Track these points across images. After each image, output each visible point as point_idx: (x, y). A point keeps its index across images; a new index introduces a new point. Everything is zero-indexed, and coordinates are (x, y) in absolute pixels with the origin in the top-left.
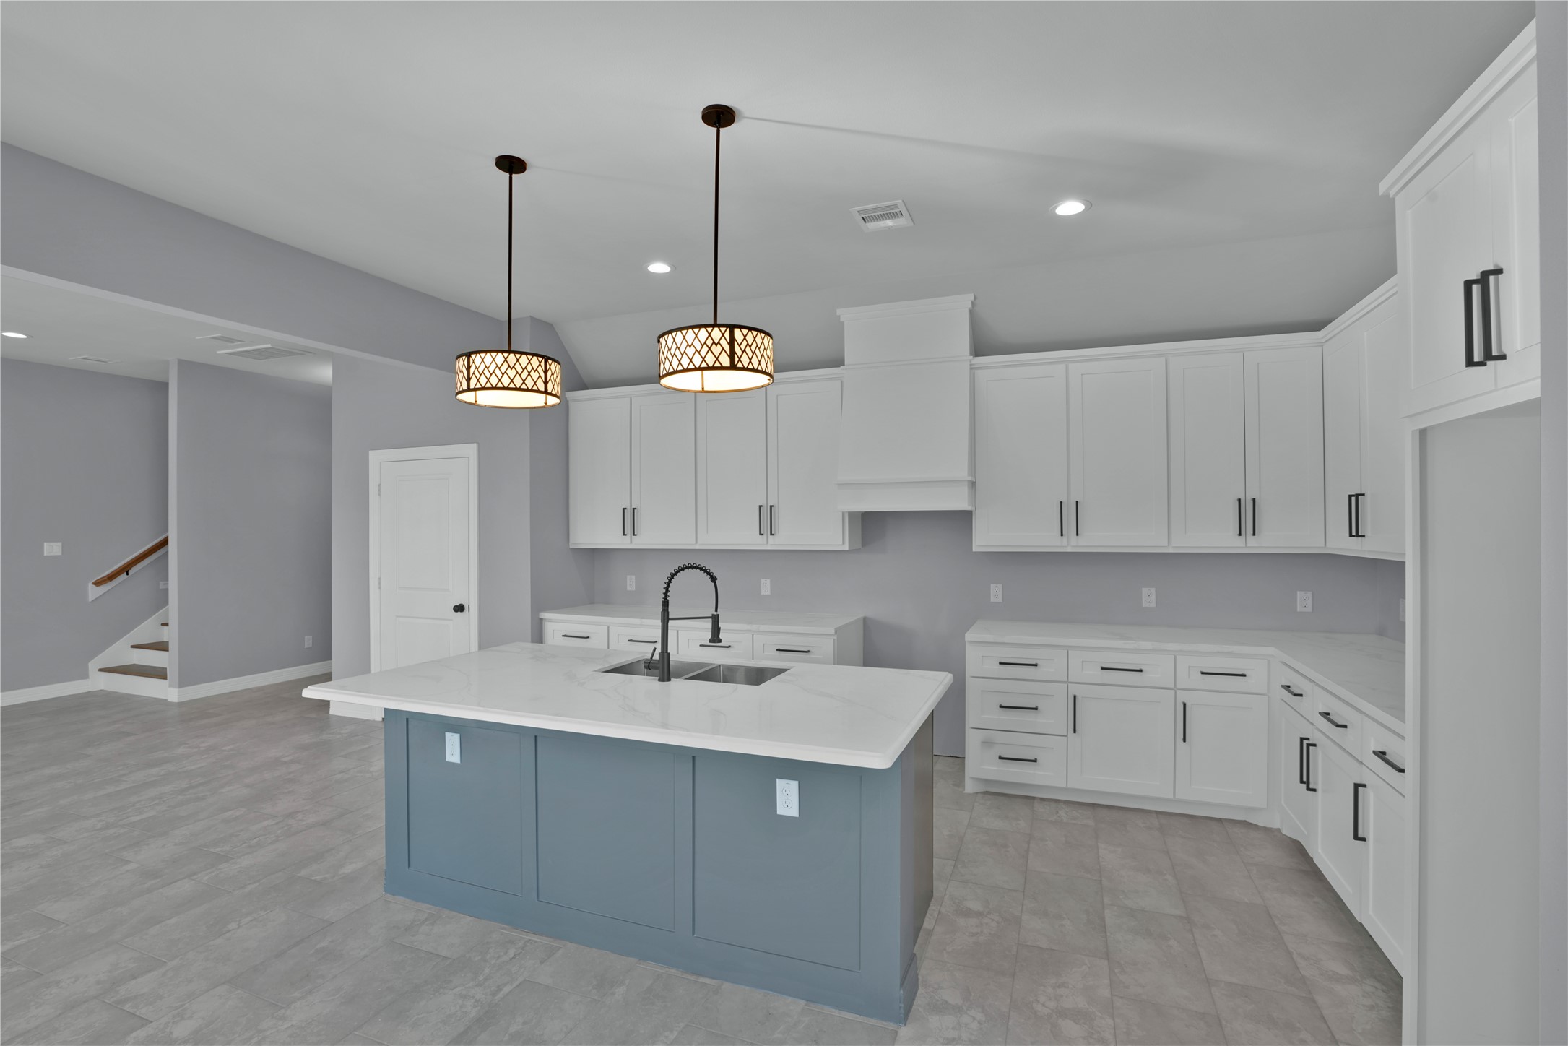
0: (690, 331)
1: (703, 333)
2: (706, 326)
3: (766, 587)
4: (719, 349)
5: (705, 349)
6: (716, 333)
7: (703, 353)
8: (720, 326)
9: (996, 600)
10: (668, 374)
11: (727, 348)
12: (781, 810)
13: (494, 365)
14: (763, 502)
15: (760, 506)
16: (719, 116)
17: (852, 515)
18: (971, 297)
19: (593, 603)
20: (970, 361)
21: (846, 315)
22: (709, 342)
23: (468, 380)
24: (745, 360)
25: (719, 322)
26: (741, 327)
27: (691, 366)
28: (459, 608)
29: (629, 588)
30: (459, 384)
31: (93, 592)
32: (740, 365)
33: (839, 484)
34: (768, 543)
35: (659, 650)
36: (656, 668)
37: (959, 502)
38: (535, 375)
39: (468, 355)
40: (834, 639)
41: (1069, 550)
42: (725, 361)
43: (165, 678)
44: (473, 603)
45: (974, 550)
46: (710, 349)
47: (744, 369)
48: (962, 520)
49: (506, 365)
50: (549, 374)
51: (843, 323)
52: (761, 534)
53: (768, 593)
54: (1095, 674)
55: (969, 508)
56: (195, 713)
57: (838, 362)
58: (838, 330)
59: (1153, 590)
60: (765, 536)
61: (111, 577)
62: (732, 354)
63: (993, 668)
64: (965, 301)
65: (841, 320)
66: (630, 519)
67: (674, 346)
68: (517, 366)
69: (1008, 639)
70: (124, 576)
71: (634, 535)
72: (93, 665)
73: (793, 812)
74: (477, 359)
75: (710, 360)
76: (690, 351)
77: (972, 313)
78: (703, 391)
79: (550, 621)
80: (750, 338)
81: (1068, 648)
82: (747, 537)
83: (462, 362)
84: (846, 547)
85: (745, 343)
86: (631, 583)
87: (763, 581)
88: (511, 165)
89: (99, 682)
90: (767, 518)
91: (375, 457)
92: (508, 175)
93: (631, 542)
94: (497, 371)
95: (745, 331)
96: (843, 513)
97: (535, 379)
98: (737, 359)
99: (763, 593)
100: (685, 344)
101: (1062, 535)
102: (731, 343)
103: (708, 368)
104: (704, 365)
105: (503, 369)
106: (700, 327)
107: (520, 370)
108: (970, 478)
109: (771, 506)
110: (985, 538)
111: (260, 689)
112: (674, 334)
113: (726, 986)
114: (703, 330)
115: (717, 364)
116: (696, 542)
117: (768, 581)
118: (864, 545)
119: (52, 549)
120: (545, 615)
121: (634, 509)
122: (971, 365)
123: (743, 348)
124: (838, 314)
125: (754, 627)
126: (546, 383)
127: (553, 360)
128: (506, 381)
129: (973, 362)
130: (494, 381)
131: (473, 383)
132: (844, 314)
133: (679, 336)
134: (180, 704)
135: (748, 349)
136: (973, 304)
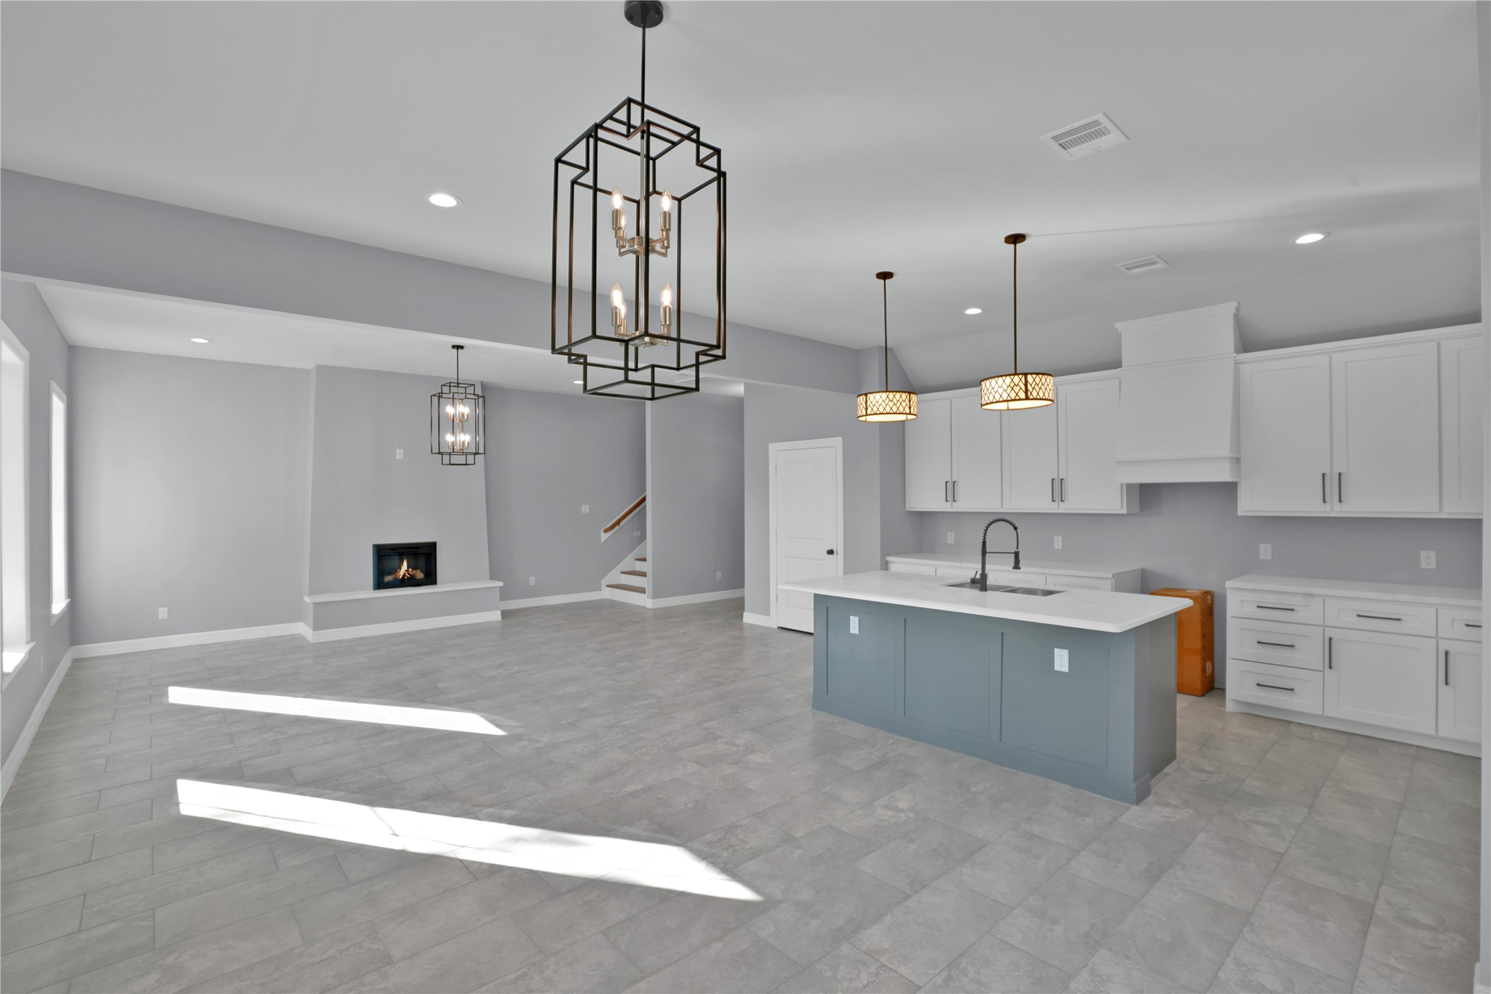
0: (1000, 378)
1: (1008, 379)
2: (1010, 375)
3: (1058, 542)
4: (1018, 388)
5: (1010, 388)
6: (1016, 379)
7: (1008, 392)
8: (1018, 374)
9: (1266, 558)
10: (987, 404)
11: (1023, 387)
12: (1057, 667)
13: (881, 401)
14: (1055, 476)
15: (1053, 480)
16: (1015, 239)
17: (1130, 487)
18: (1235, 304)
19: (921, 552)
20: (1235, 357)
21: (1122, 327)
22: (1012, 385)
23: (866, 409)
24: (1035, 394)
25: (1018, 372)
26: (1031, 374)
27: (1001, 399)
28: (831, 552)
29: (949, 542)
30: (860, 412)
31: (604, 536)
32: (1031, 397)
33: (1116, 462)
34: (1059, 508)
35: (980, 572)
36: (978, 583)
37: (1222, 474)
38: (904, 404)
39: (866, 395)
40: (1112, 583)
41: (1333, 515)
42: (1022, 395)
43: (645, 593)
44: (839, 548)
45: (1239, 514)
46: (1012, 389)
47: (1034, 399)
48: (1228, 490)
49: (888, 400)
50: (912, 402)
51: (1120, 333)
52: (1053, 501)
53: (1060, 547)
54: (1353, 621)
55: (1235, 480)
56: (664, 616)
57: (1117, 364)
58: (1116, 340)
59: (1433, 554)
60: (1057, 503)
61: (612, 527)
62: (1026, 391)
63: (1252, 610)
64: (1231, 307)
65: (1119, 331)
66: (951, 490)
67: (991, 387)
68: (894, 400)
69: (1265, 587)
70: (617, 527)
71: (954, 501)
72: (604, 582)
73: (1065, 669)
74: (871, 397)
75: (1013, 395)
76: (1001, 391)
77: (1237, 318)
78: (1008, 409)
79: (893, 562)
80: (1037, 380)
81: (1324, 597)
82: (1042, 503)
83: (862, 399)
84: (1124, 511)
85: (1034, 383)
86: (951, 538)
87: (1056, 538)
88: (885, 276)
89: (607, 594)
90: (1058, 489)
91: (773, 447)
92: (883, 281)
93: (952, 507)
94: (883, 404)
95: (1034, 376)
96: (1122, 485)
97: (904, 407)
98: (1029, 394)
99: (1056, 547)
100: (997, 386)
101: (1324, 502)
102: (1026, 385)
103: (1012, 400)
104: (1009, 398)
105: (886, 402)
106: (1006, 376)
107: (896, 402)
108: (1231, 455)
109: (1062, 480)
110: (1248, 504)
111: (695, 605)
112: (990, 380)
113: (1020, 772)
114: (1008, 377)
115: (1017, 398)
116: (1002, 507)
117: (1060, 538)
118: (1141, 509)
119: (585, 509)
120: (889, 559)
121: (954, 482)
122: (1235, 360)
123: (1033, 386)
124: (1116, 326)
125: (1047, 571)
126: (910, 408)
127: (914, 393)
128: (888, 409)
129: (1237, 358)
130: (881, 409)
131: (869, 411)
132: (1120, 326)
133: (993, 381)
134: (653, 610)
135: (1036, 387)
136: (1237, 309)
